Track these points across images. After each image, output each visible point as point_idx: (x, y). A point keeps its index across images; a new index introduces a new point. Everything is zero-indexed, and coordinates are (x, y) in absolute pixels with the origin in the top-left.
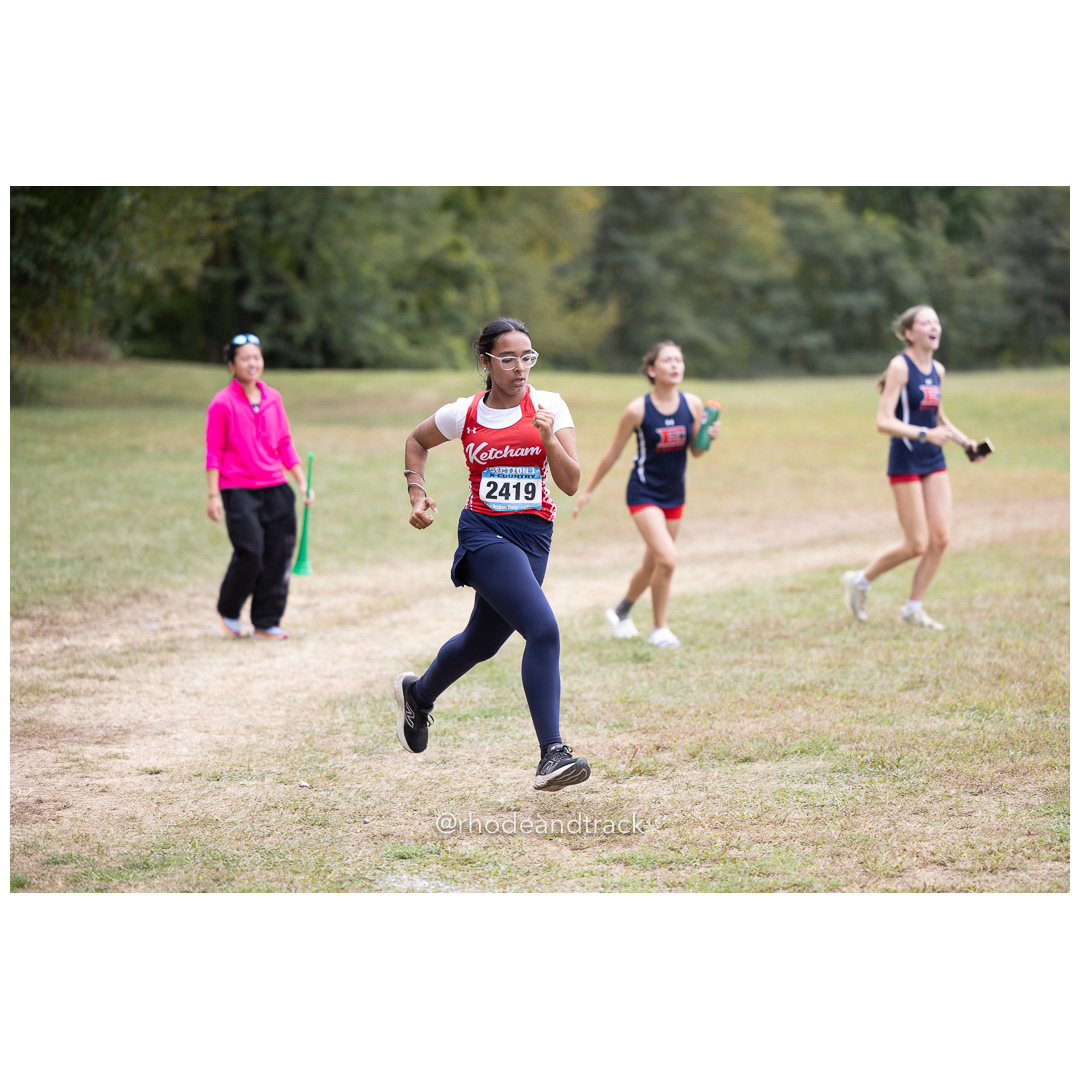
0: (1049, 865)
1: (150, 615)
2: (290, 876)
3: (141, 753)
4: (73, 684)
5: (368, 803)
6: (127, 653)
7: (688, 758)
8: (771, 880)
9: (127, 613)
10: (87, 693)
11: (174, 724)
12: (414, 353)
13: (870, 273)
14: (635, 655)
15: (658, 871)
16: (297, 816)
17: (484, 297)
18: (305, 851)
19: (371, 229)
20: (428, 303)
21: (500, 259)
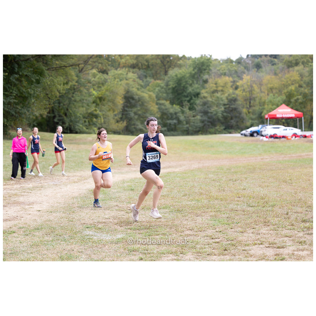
0: (212, 230)
1: (37, 180)
2: (66, 231)
3: (37, 207)
4: (23, 194)
5: (81, 217)
6: (33, 188)
7: (142, 209)
8: (158, 233)
9: (33, 180)
10: (26, 195)
11: (42, 202)
12: (87, 130)
13: (174, 117)
14: (131, 189)
15: (137, 231)
16: (67, 220)
17: (101, 120)
18: (69, 226)
19: (79, 107)
20: (90, 121)
21: (104, 113)
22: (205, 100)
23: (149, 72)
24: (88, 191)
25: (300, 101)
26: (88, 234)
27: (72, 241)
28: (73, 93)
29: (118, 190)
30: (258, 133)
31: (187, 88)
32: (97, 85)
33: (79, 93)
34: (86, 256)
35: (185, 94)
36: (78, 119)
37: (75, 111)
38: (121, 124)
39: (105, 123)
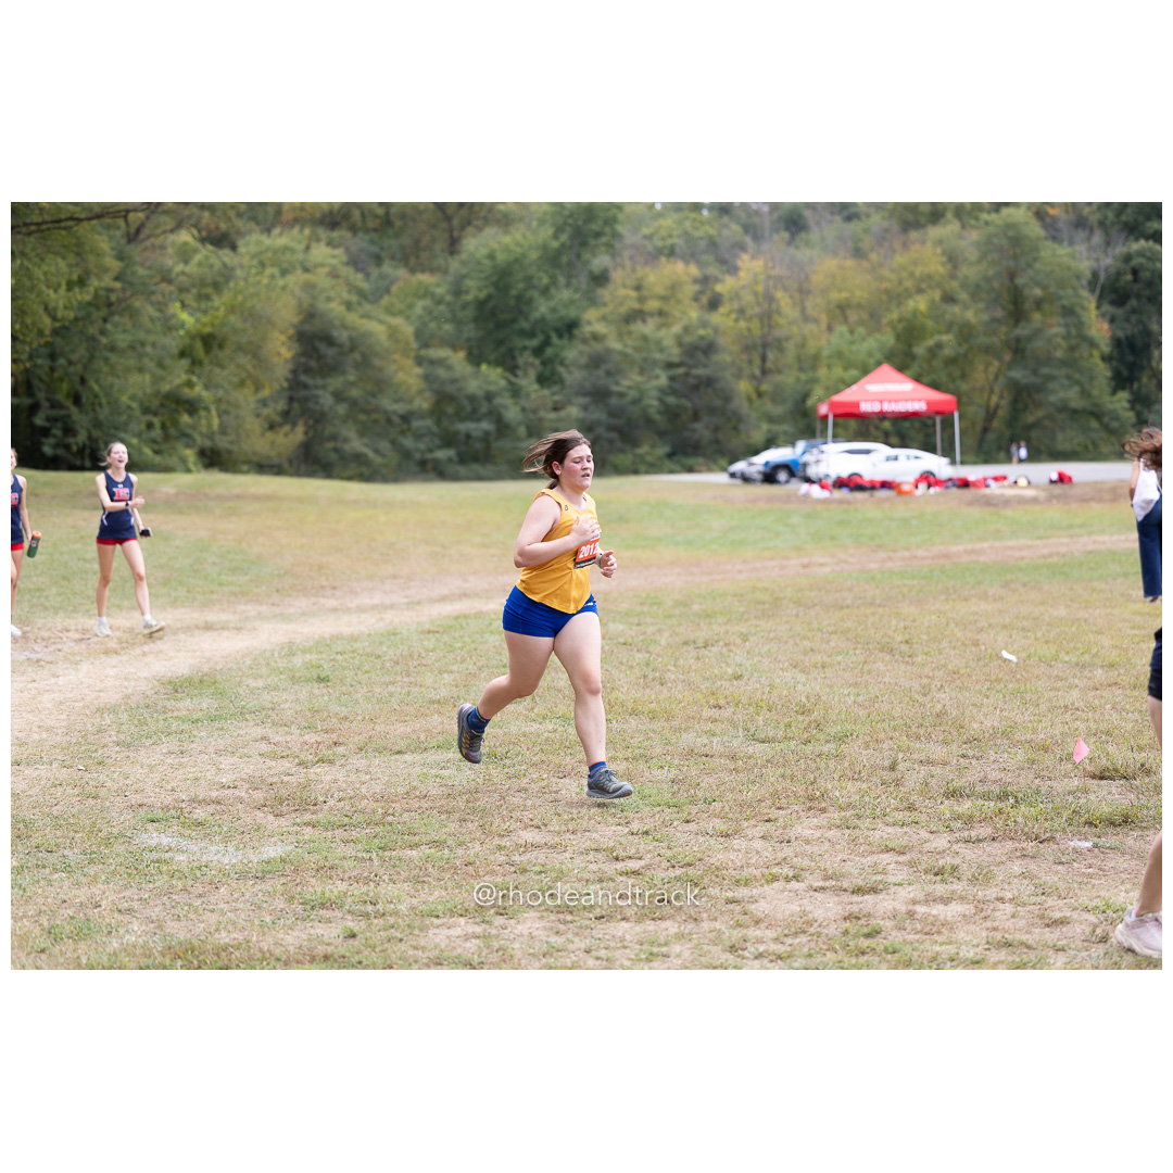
0: (614, 828)
2: (72, 834)
5: (128, 782)
7: (357, 751)
8: (417, 838)
12: (158, 459)
13: (484, 408)
14: (319, 677)
15: (336, 832)
16: (76, 791)
17: (209, 419)
18: (82, 816)
19: (128, 370)
20: (168, 424)
21: (221, 393)
22: (598, 347)
23: (392, 243)
24: (156, 683)
25: (947, 352)
26: (153, 843)
27: (92, 870)
28: (105, 320)
29: (269, 680)
30: (793, 470)
31: (530, 301)
32: (194, 291)
33: (125, 321)
34: (144, 927)
35: (525, 325)
36: (124, 418)
37: (111, 386)
38: (286, 435)
39: (223, 431)
